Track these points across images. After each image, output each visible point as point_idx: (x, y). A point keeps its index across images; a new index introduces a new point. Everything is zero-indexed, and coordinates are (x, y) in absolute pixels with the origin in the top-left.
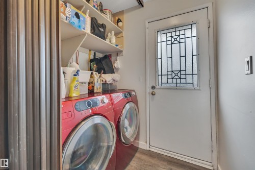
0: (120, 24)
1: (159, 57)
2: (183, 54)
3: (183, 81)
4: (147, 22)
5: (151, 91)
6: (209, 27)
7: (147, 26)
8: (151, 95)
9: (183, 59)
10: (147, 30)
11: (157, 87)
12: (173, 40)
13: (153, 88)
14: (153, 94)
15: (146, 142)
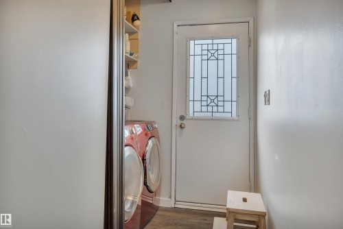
0: (137, 22)
1: (192, 76)
2: (221, 75)
3: (221, 109)
4: (175, 25)
5: (179, 122)
6: (250, 46)
7: (175, 30)
8: (179, 129)
9: (221, 81)
10: (175, 35)
11: (188, 117)
12: (210, 55)
13: (182, 118)
14: (181, 127)
15: (170, 197)
